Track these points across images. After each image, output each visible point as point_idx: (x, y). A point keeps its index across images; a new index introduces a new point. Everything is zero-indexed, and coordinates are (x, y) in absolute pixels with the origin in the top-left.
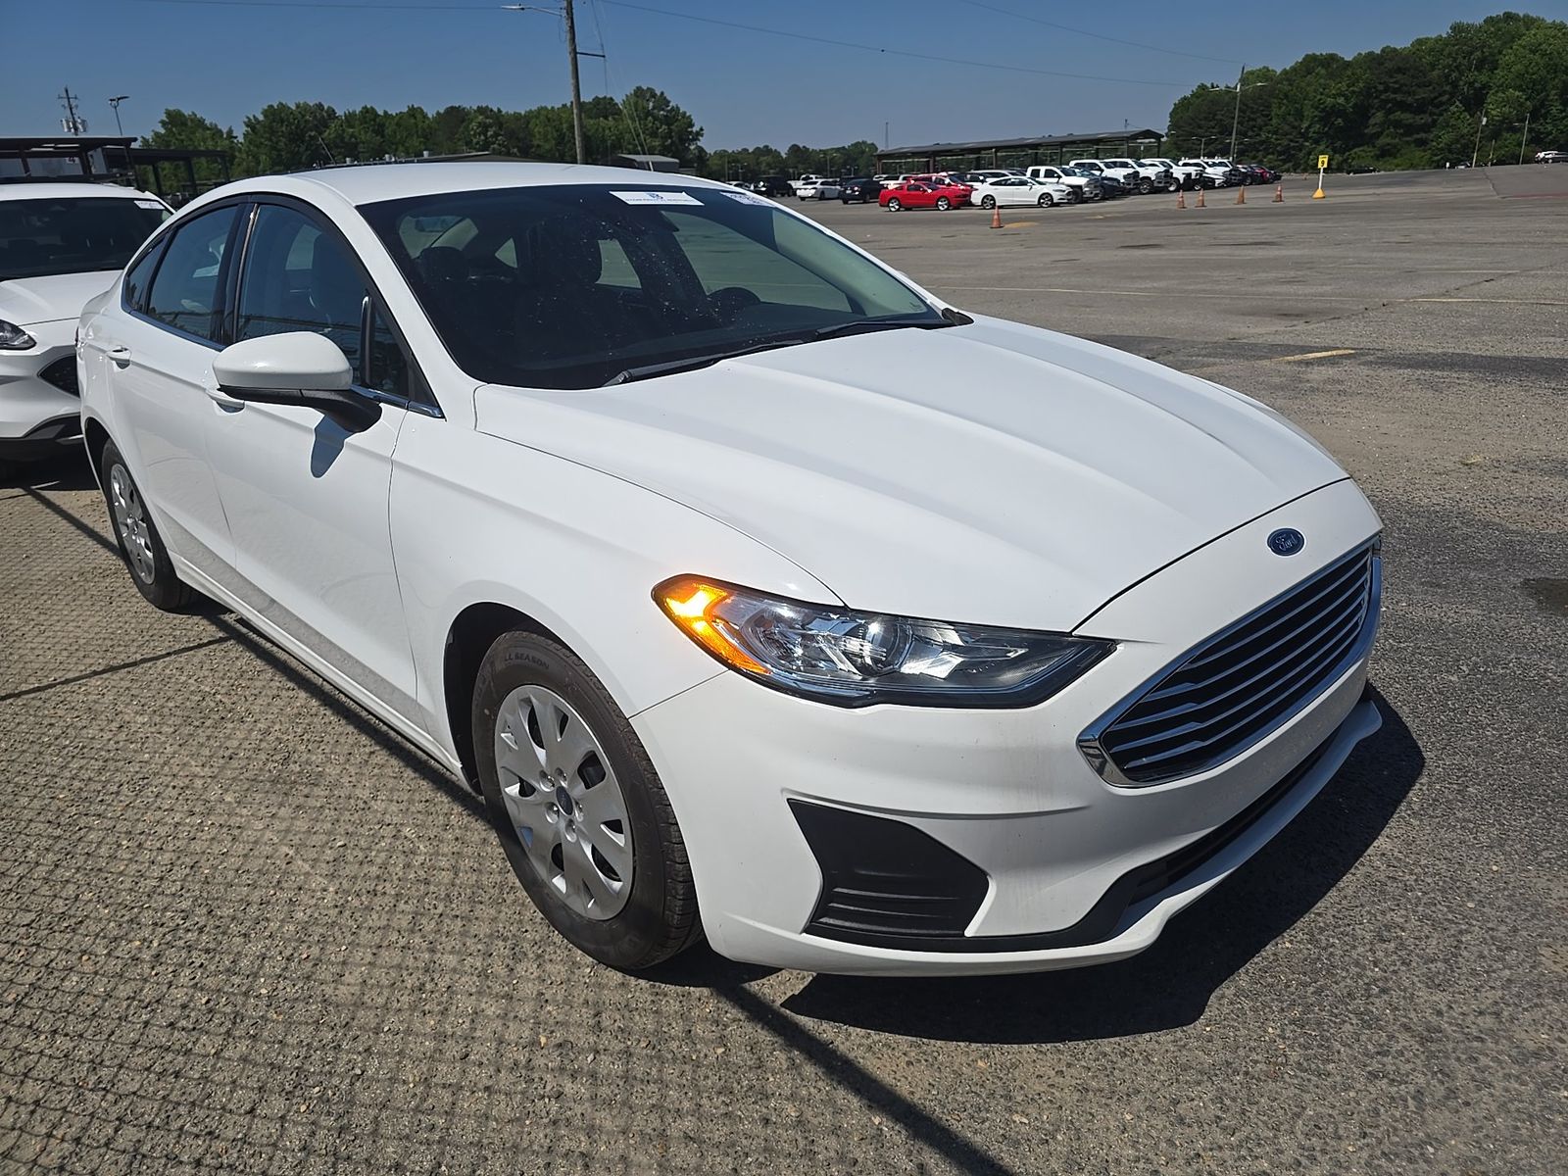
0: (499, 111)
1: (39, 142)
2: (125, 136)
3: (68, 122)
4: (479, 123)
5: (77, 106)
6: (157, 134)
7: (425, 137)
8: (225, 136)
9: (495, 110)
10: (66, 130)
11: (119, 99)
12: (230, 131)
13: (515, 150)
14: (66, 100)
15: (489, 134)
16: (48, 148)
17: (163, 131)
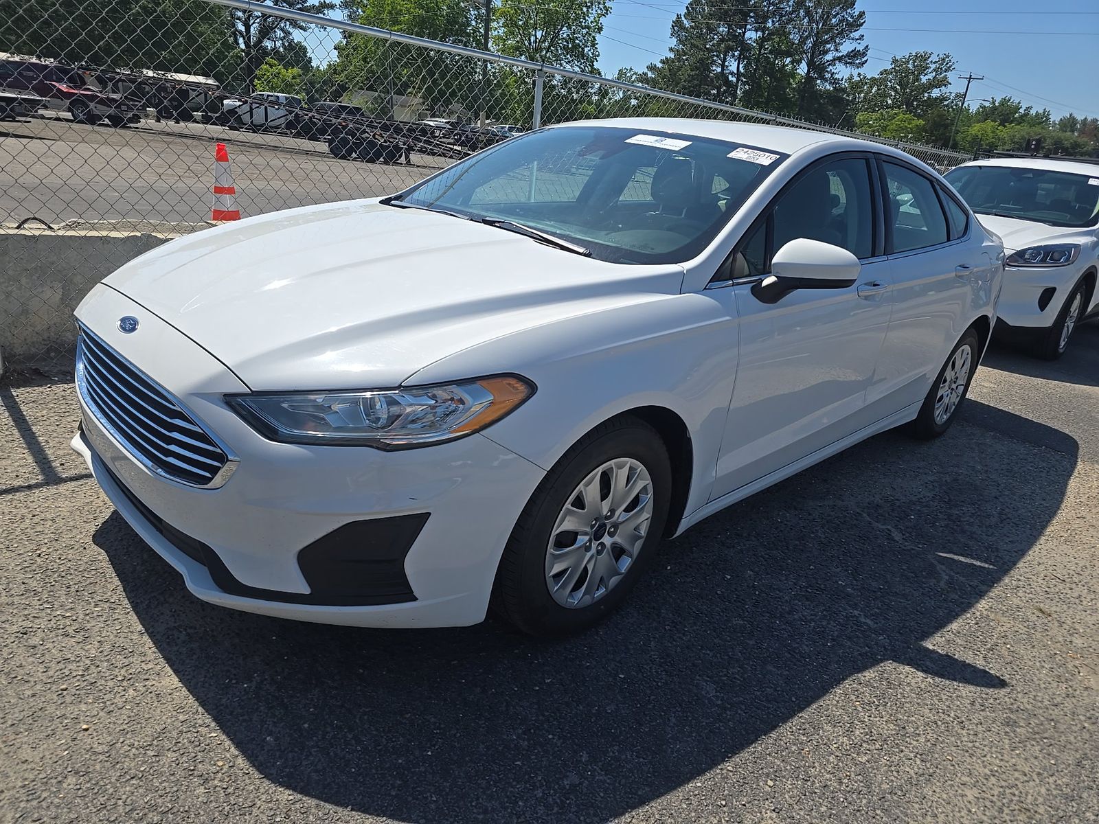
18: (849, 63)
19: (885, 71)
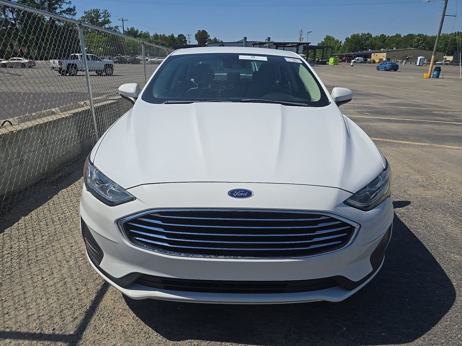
0: (426, 35)
1: (288, 43)
2: (308, 42)
3: (299, 38)
4: (418, 39)
5: (302, 34)
6: (322, 42)
7: (397, 43)
8: (339, 42)
9: (425, 35)
10: (298, 40)
11: (310, 32)
12: (341, 41)
13: (428, 48)
14: (300, 33)
15: (420, 42)
16: (290, 45)
17: (324, 41)
18: (68, 14)
19: (83, 17)
